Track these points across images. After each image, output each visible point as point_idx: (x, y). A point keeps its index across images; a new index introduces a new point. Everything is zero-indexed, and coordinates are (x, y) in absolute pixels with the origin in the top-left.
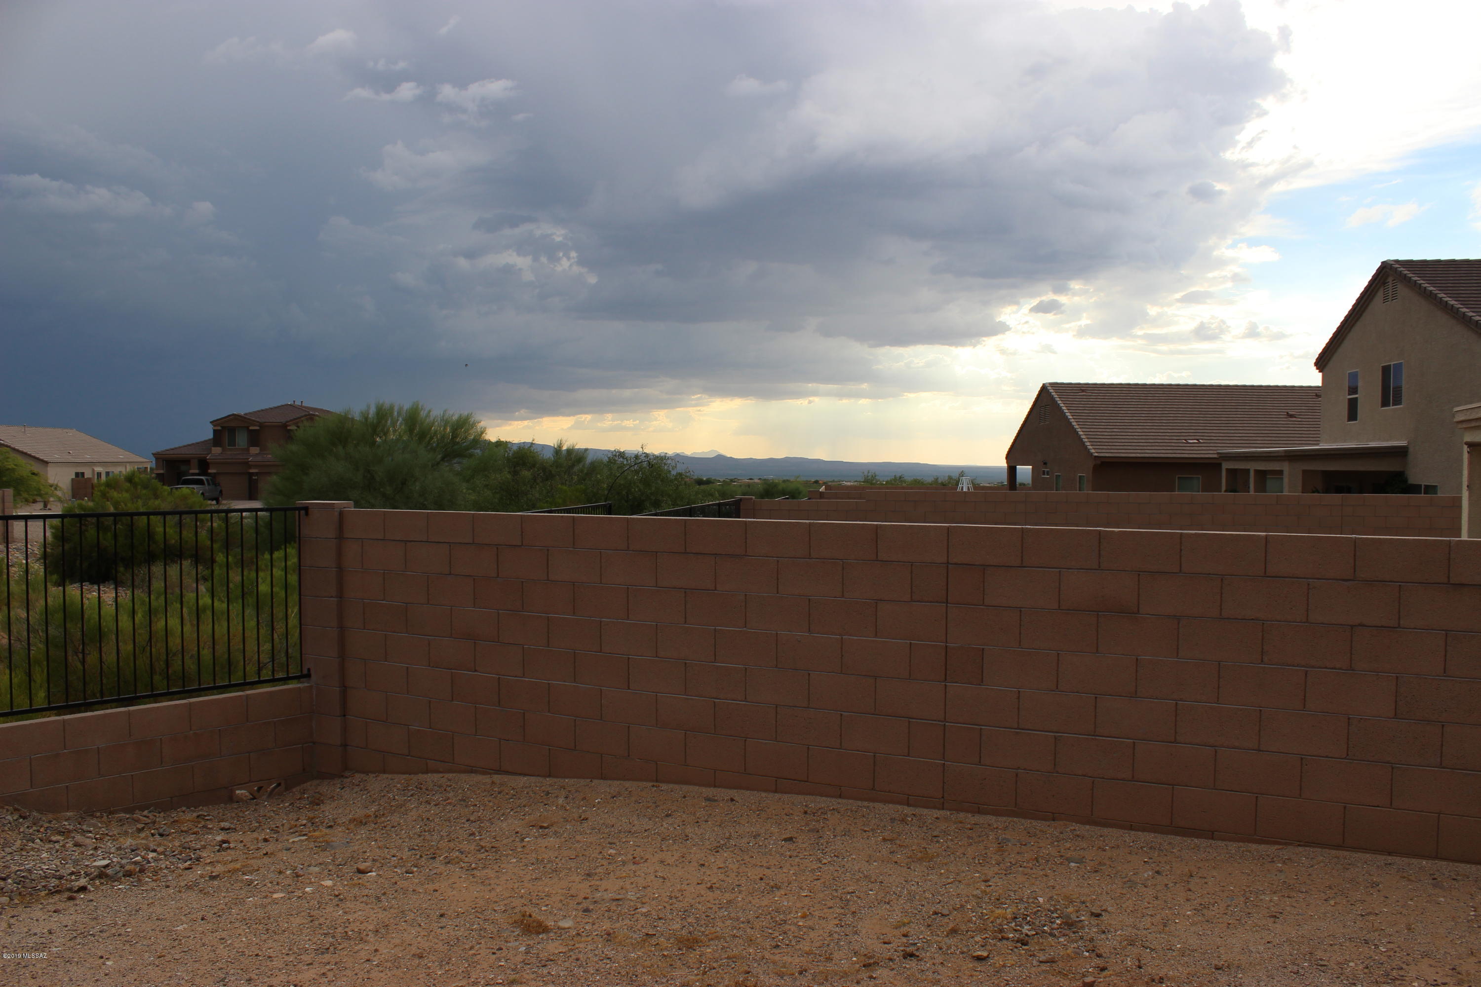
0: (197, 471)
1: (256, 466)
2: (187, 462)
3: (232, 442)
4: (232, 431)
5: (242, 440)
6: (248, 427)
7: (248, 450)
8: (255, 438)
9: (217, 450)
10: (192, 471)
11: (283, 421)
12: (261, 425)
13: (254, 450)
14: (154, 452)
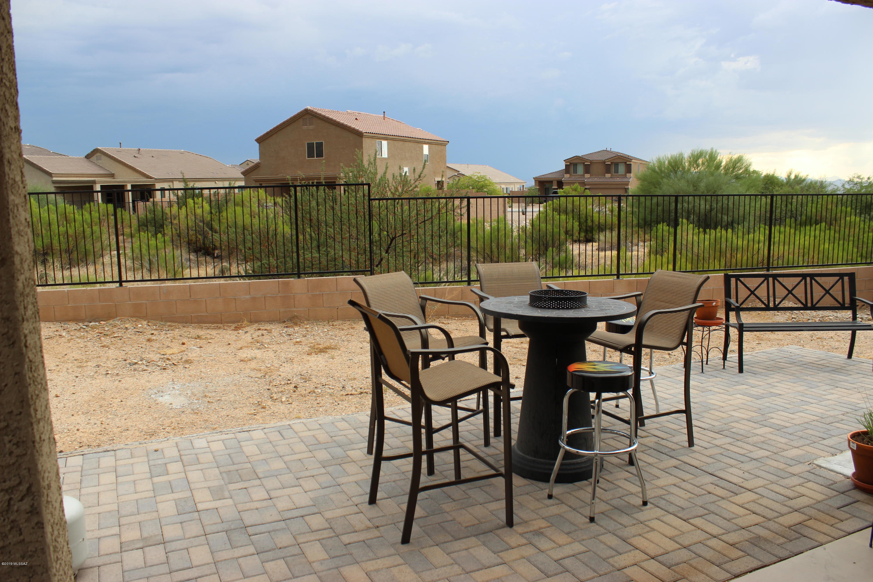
0: (556, 187)
1: (589, 185)
2: (551, 182)
3: (575, 171)
4: (575, 165)
5: (580, 170)
6: (584, 163)
7: (584, 175)
8: (587, 169)
9: (567, 176)
10: (553, 187)
11: (604, 159)
12: (591, 162)
13: (587, 176)
14: (534, 177)
